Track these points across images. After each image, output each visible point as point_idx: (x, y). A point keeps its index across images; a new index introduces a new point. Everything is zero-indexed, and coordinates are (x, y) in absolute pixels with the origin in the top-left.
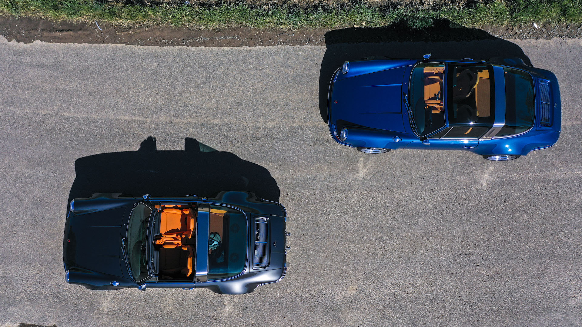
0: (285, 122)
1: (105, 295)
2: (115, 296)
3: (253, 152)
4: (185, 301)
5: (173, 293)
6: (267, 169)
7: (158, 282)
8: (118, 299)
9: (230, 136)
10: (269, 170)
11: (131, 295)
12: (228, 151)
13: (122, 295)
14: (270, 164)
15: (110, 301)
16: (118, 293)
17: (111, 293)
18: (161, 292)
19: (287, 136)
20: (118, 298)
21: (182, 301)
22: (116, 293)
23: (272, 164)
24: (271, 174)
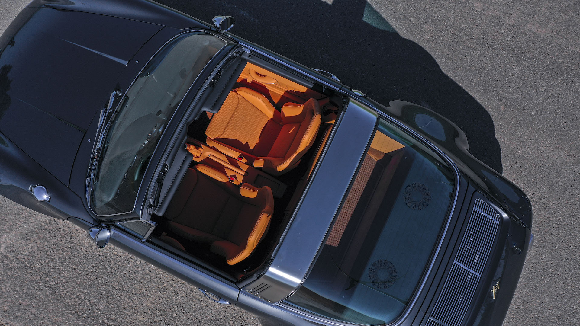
0: (566, 39)
1: (17, 217)
2: (36, 230)
3: (473, 68)
4: (182, 317)
5: (165, 285)
6: (491, 115)
7: (147, 241)
8: (40, 238)
9: (436, 15)
10: (494, 119)
11: (73, 243)
12: (420, 44)
13: (52, 235)
14: (502, 108)
15: (21, 234)
16: (46, 227)
17: (32, 219)
18: (140, 269)
19: (561, 68)
20: (41, 235)
21: (175, 315)
22: (43, 224)
23: (505, 111)
24: (495, 128)
